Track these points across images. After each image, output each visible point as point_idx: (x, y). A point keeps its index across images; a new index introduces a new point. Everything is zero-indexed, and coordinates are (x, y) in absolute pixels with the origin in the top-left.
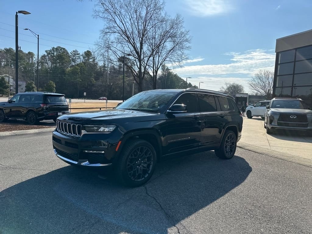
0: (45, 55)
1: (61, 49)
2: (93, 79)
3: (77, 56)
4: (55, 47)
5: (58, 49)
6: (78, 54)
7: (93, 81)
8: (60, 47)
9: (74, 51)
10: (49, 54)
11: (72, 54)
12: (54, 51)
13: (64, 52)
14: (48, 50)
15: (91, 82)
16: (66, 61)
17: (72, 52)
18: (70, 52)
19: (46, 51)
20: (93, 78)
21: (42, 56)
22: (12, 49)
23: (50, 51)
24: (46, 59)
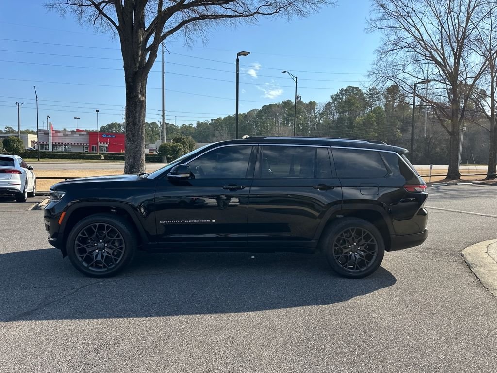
0: (330, 102)
1: (352, 91)
2: (398, 131)
3: (376, 96)
4: (345, 88)
5: (348, 91)
6: (377, 93)
7: (398, 135)
8: (352, 87)
9: (370, 90)
10: (336, 99)
11: (367, 94)
12: (342, 95)
13: (356, 94)
14: (335, 95)
15: (394, 136)
16: (357, 107)
17: (367, 91)
18: (365, 93)
19: (332, 97)
20: (398, 129)
21: (326, 105)
22: (290, 101)
23: (337, 95)
24: (331, 108)
